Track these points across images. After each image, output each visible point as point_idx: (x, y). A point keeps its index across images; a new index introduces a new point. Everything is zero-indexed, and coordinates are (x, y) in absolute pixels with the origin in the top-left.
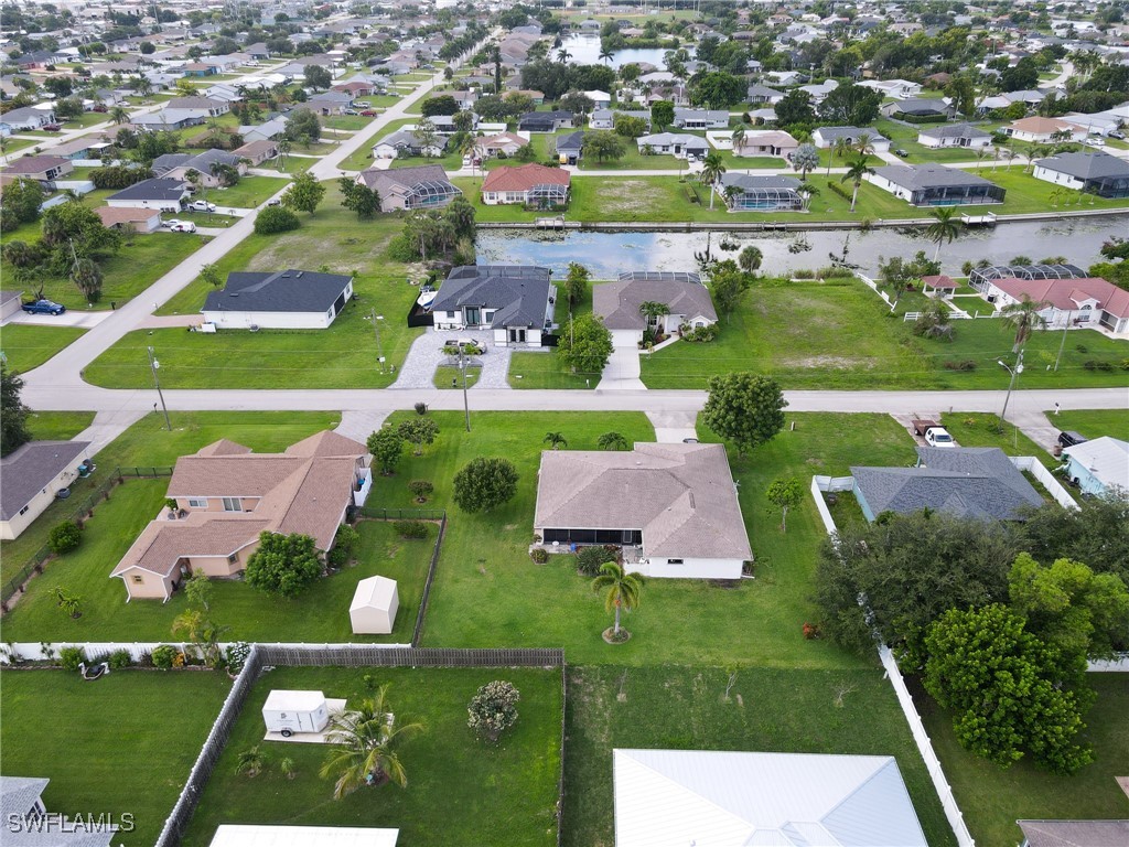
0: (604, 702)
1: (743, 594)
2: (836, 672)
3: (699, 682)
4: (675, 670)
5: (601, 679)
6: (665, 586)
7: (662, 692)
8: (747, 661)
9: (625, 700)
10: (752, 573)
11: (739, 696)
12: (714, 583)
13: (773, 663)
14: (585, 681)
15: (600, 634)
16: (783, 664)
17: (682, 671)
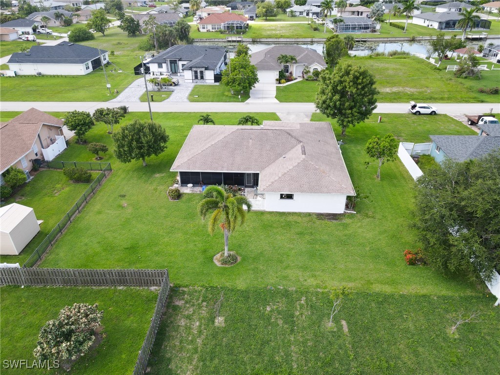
0: (200, 326)
1: (346, 226)
2: (444, 298)
3: (302, 306)
4: (278, 293)
5: (203, 301)
6: (277, 218)
7: (262, 317)
8: (351, 285)
9: (223, 325)
10: (354, 208)
11: (344, 323)
12: (320, 216)
13: (377, 288)
14: (186, 302)
15: (212, 258)
16: (388, 289)
17: (286, 294)
